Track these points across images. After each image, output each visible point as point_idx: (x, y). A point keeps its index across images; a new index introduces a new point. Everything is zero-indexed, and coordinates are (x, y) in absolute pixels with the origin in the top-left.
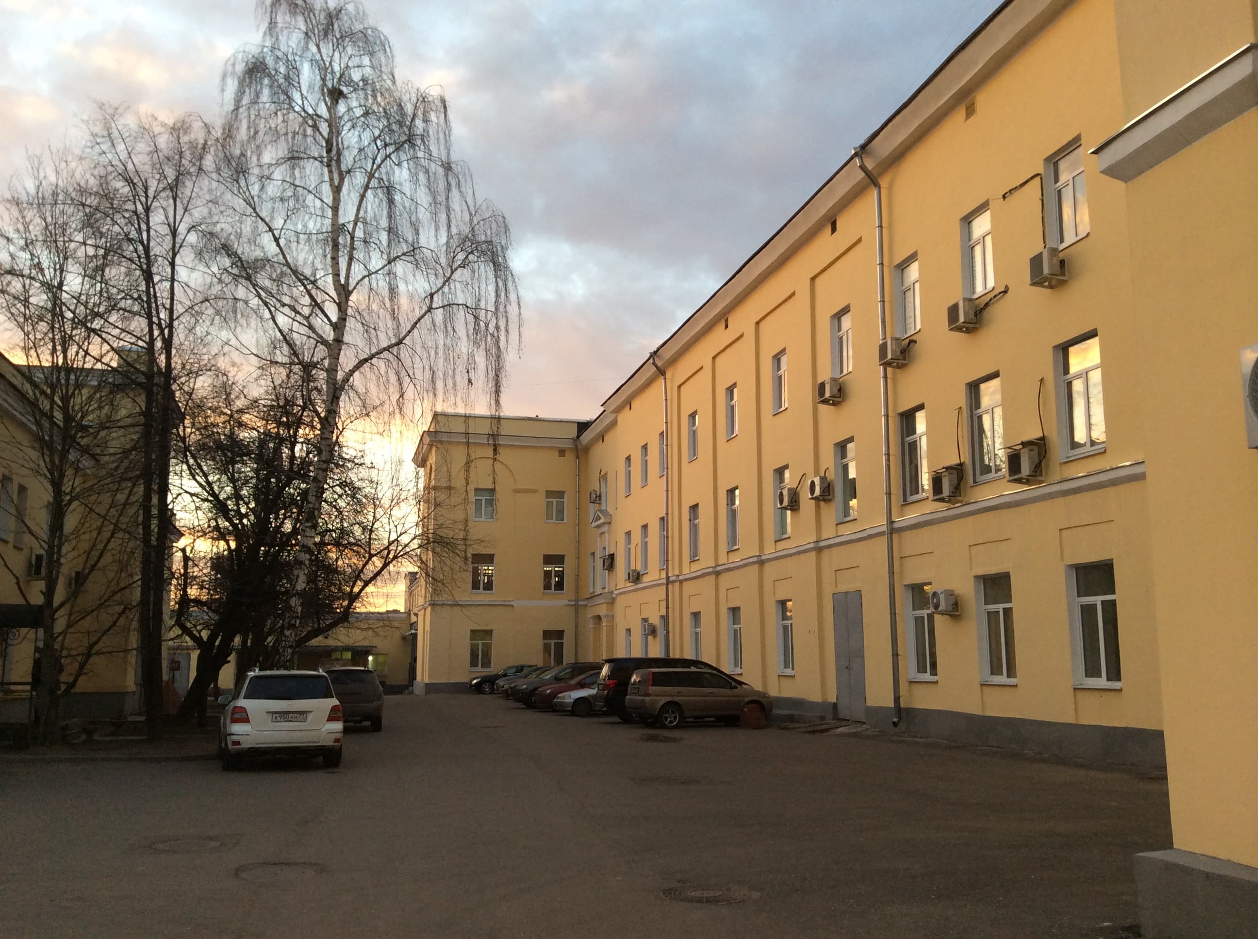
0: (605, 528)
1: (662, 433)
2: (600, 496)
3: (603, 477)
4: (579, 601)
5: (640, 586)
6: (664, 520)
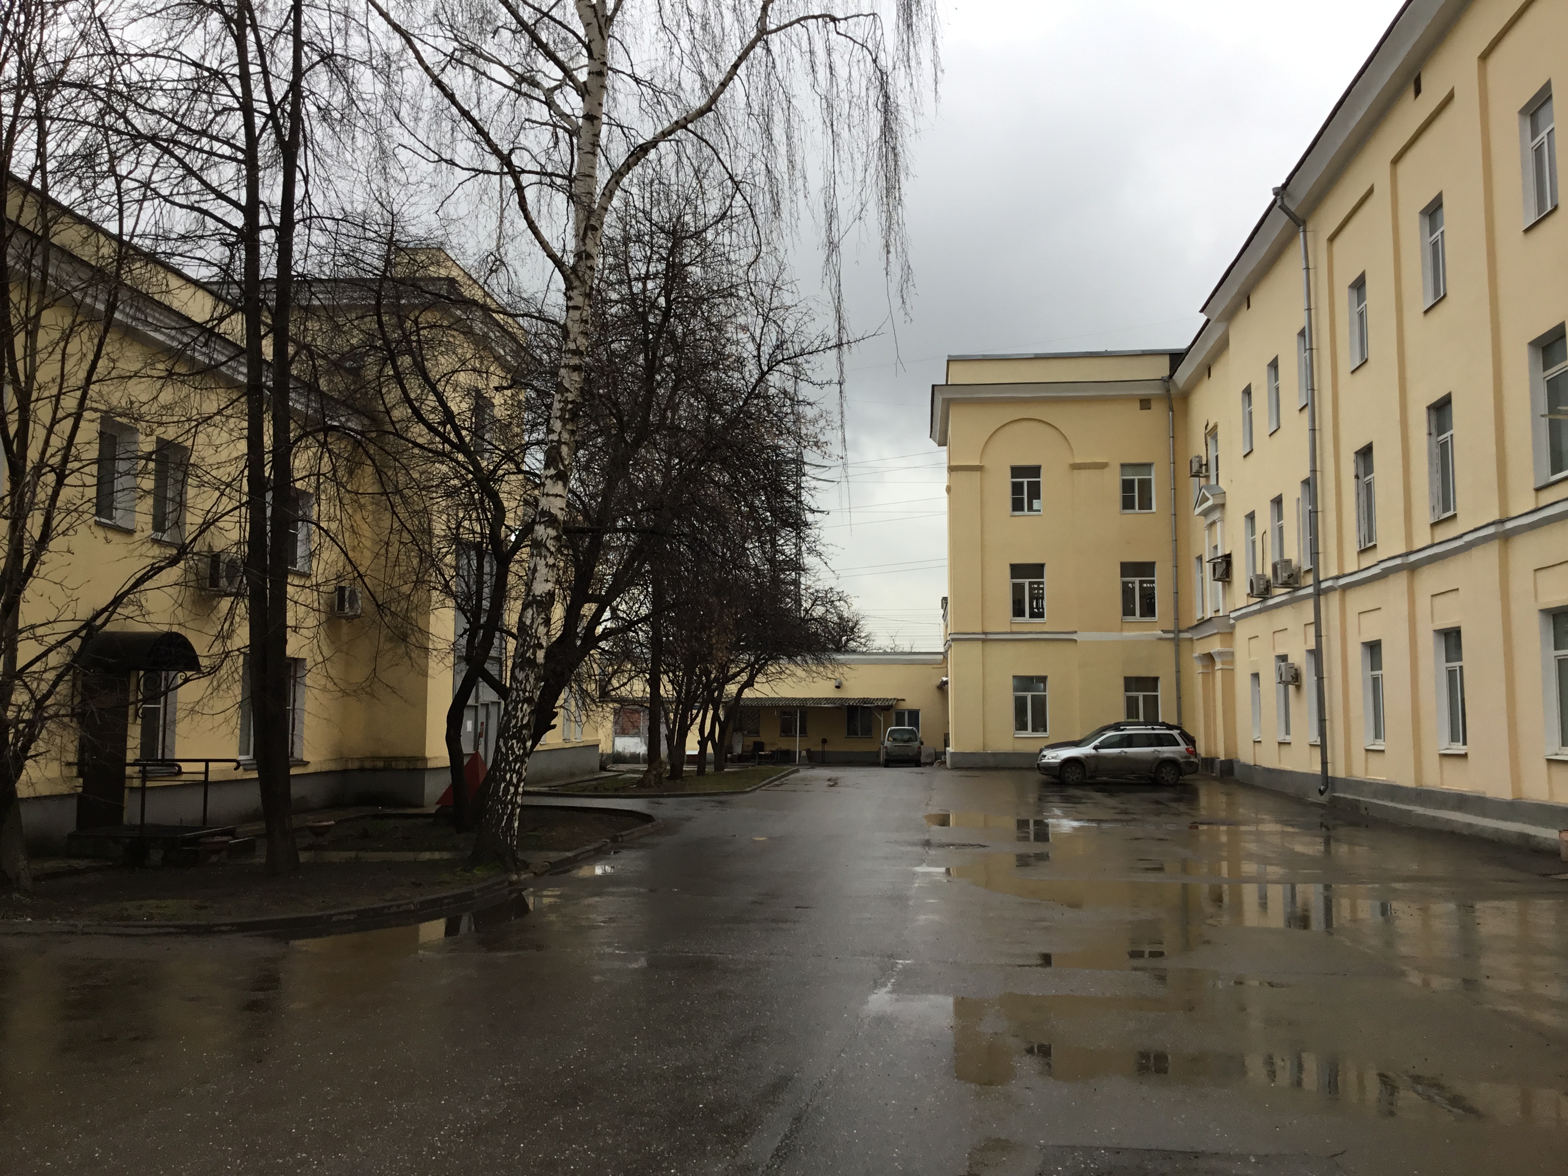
0: (1216, 515)
1: (1302, 334)
2: (1206, 465)
3: (1212, 433)
4: (1180, 631)
5: (1271, 602)
6: (1309, 484)
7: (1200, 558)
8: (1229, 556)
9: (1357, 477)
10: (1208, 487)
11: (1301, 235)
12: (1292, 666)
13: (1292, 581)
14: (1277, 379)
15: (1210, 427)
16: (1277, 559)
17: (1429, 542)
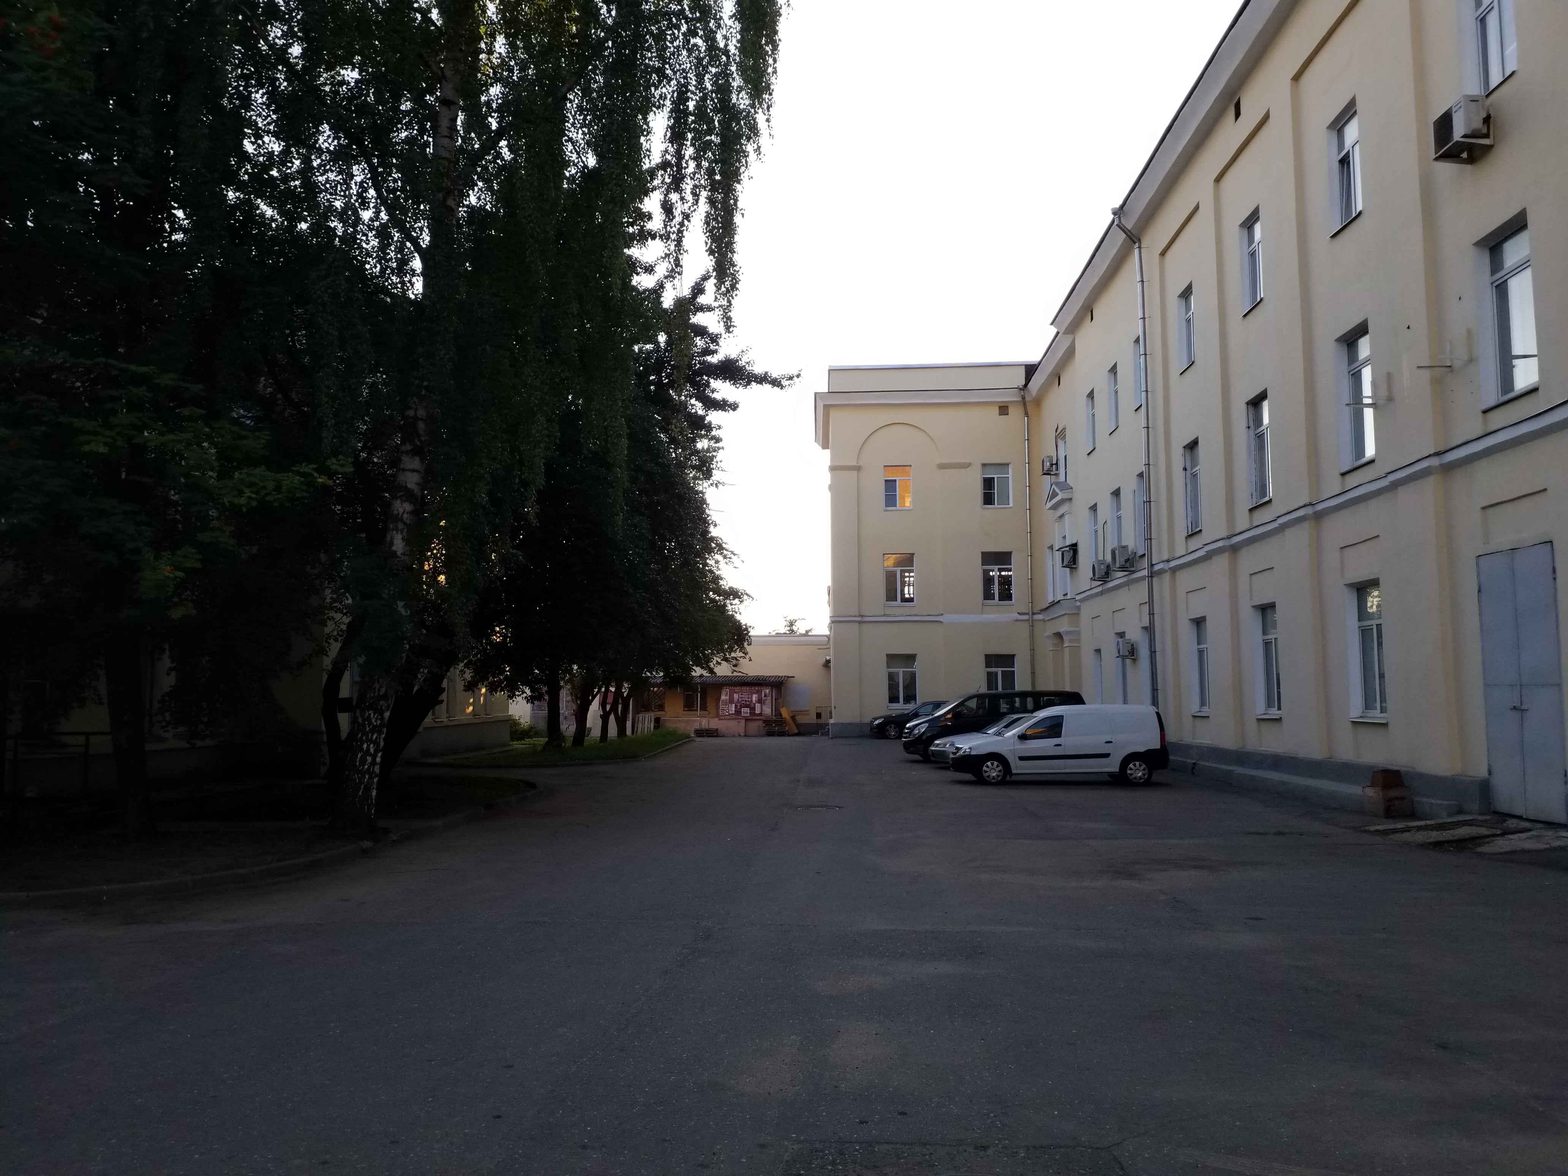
1: (1137, 341)
2: (1057, 464)
3: (1061, 434)
4: (1033, 614)
5: (1111, 585)
6: (1144, 477)
7: (1051, 548)
8: (1075, 545)
9: (1185, 469)
10: (1058, 484)
11: (1136, 251)
12: (1128, 642)
13: (1129, 563)
14: (1116, 383)
15: (1059, 431)
16: (1116, 545)
17: (1247, 526)
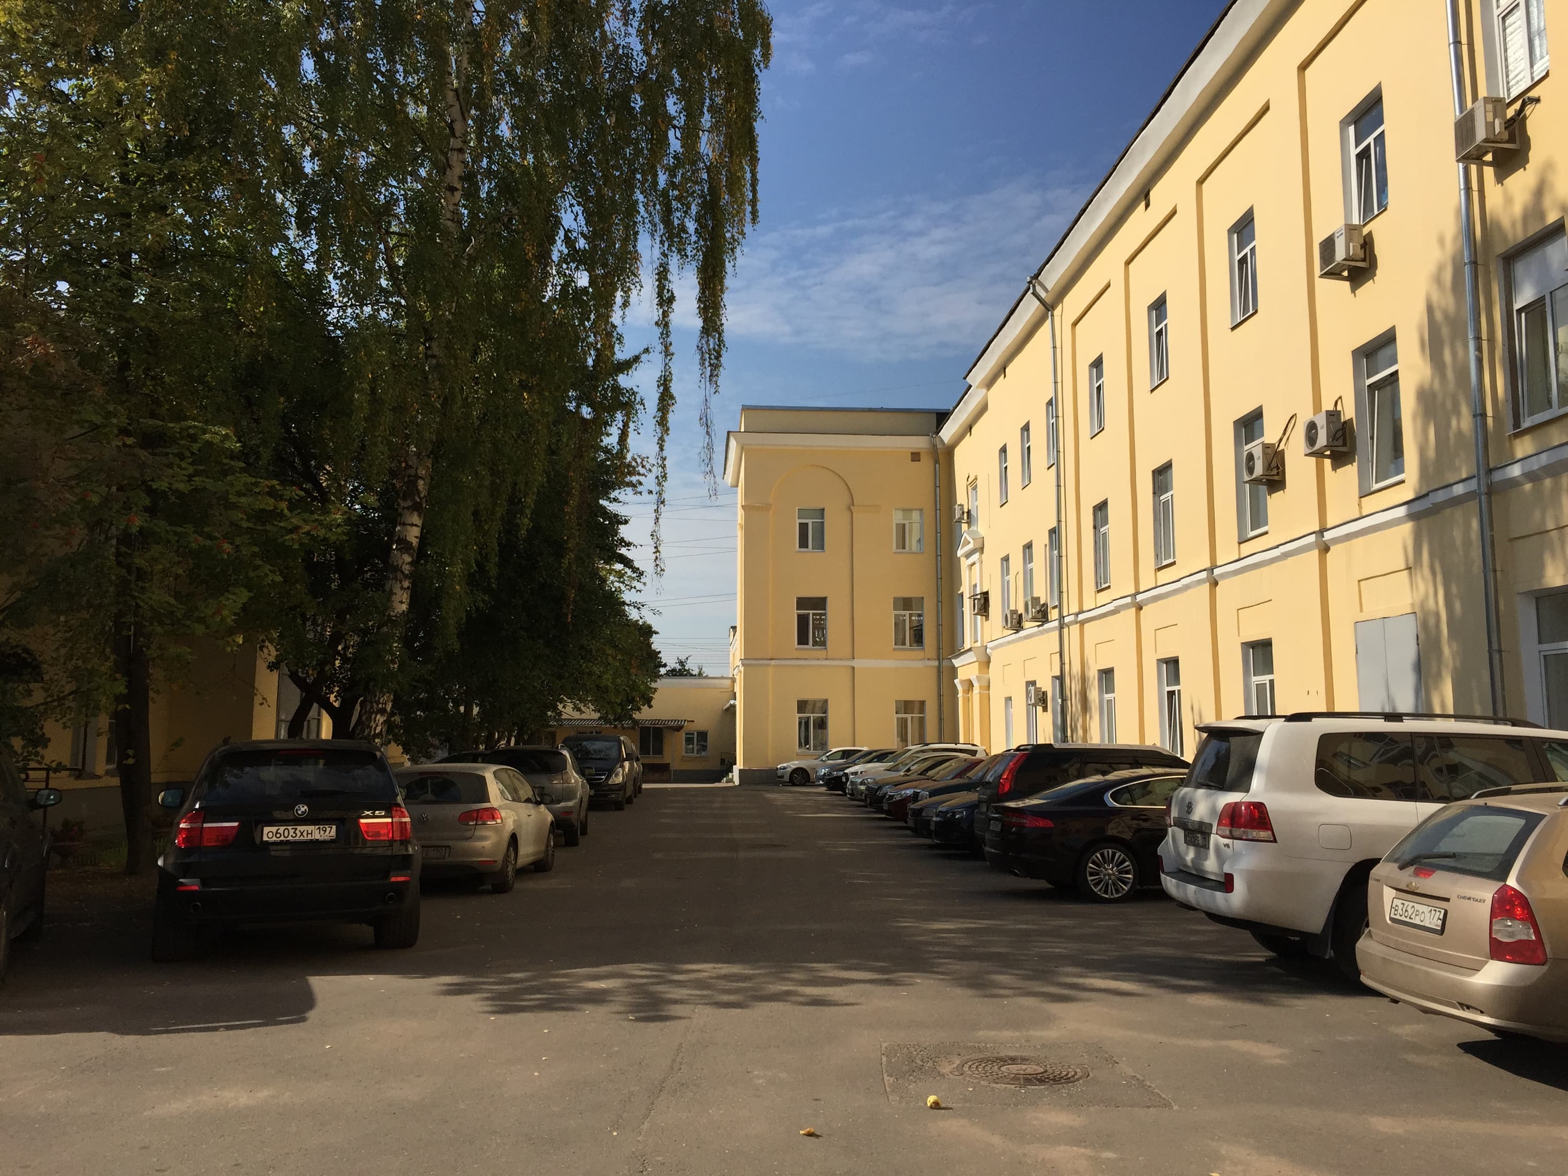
0: (975, 557)
1: (1050, 403)
2: (968, 512)
3: (973, 485)
5: (1022, 633)
6: (1054, 533)
7: (962, 595)
8: (987, 593)
9: (1095, 527)
10: (969, 532)
11: (1050, 318)
12: (1039, 690)
13: (1041, 615)
14: (1028, 440)
15: (970, 480)
16: (1028, 596)
17: (1153, 584)
